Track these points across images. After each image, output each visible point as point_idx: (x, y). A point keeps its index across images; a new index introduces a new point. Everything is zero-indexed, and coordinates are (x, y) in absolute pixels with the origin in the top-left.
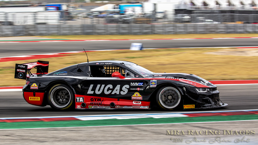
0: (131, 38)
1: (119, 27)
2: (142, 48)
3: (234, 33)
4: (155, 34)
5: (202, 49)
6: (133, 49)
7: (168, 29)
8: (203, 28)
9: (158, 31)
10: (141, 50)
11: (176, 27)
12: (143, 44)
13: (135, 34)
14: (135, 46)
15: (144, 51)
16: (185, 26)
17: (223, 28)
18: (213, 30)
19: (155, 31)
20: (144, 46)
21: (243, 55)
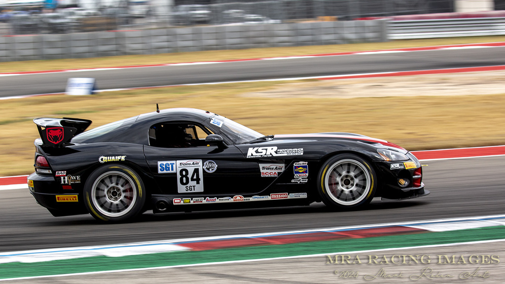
0: (68, 67)
1: (41, 42)
2: (94, 89)
3: (313, 44)
4: (125, 54)
5: (236, 86)
6: (74, 92)
7: (155, 42)
8: (238, 35)
9: (131, 46)
10: (93, 93)
11: (175, 35)
12: (95, 80)
13: (80, 56)
14: (79, 85)
15: (100, 96)
16: (197, 33)
17: (286, 33)
18: (262, 39)
19: (125, 47)
20: (99, 85)
21: (333, 96)
